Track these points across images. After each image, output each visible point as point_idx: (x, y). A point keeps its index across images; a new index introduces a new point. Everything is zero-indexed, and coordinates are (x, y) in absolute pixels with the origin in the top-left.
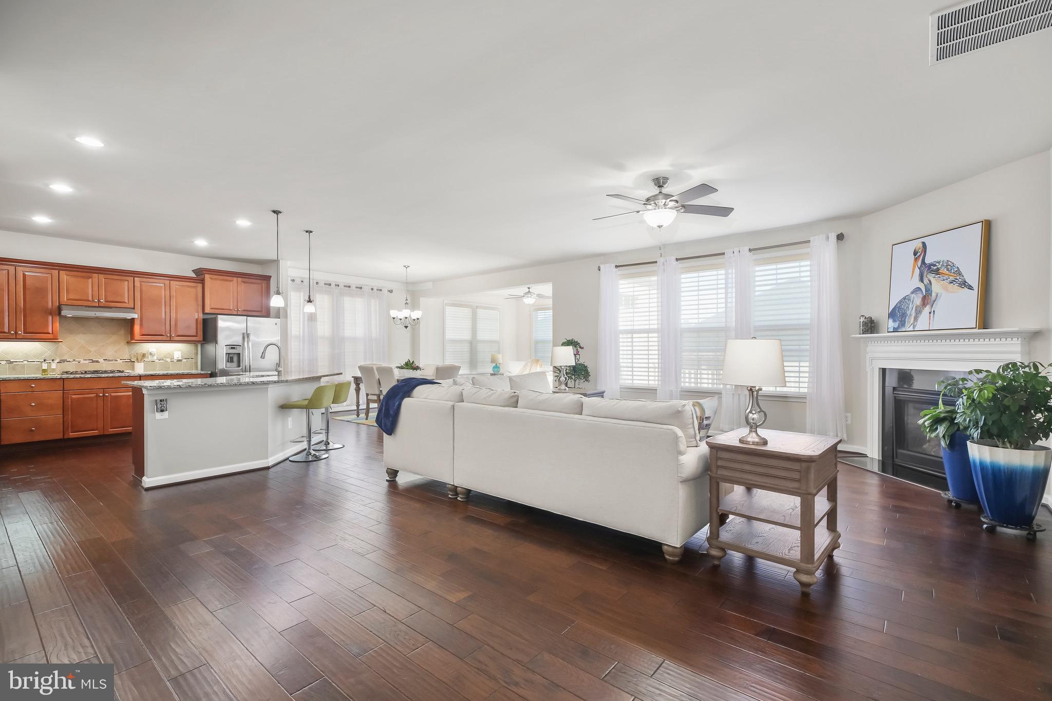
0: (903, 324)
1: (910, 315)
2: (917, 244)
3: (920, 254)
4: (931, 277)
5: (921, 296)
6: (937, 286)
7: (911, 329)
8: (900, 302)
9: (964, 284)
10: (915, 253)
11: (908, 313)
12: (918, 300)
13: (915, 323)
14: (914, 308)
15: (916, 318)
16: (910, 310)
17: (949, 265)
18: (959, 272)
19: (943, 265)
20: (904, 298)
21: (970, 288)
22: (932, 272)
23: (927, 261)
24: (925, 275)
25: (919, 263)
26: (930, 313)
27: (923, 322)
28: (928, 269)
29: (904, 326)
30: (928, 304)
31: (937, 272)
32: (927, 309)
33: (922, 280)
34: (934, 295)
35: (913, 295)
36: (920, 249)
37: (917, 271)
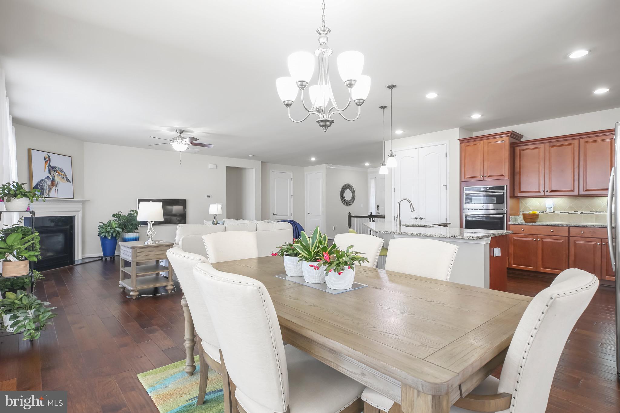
0: (43, 193)
1: (46, 189)
2: (46, 155)
3: (47, 160)
4: (54, 173)
5: (51, 181)
6: (57, 179)
7: (47, 196)
8: (40, 181)
9: (67, 180)
10: (45, 159)
11: (45, 188)
12: (49, 183)
13: (49, 194)
14: (48, 186)
15: (49, 192)
16: (46, 187)
17: (61, 170)
18: (65, 174)
19: (58, 169)
20: (42, 180)
21: (70, 182)
22: (54, 171)
23: (52, 165)
24: (51, 171)
25: (48, 165)
26: (56, 190)
27: (53, 194)
28: (52, 169)
29: (44, 195)
30: (54, 185)
31: (56, 171)
32: (54, 188)
33: (50, 173)
34: (56, 182)
35: (46, 180)
36: (47, 157)
37: (47, 169)
